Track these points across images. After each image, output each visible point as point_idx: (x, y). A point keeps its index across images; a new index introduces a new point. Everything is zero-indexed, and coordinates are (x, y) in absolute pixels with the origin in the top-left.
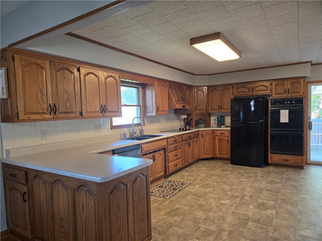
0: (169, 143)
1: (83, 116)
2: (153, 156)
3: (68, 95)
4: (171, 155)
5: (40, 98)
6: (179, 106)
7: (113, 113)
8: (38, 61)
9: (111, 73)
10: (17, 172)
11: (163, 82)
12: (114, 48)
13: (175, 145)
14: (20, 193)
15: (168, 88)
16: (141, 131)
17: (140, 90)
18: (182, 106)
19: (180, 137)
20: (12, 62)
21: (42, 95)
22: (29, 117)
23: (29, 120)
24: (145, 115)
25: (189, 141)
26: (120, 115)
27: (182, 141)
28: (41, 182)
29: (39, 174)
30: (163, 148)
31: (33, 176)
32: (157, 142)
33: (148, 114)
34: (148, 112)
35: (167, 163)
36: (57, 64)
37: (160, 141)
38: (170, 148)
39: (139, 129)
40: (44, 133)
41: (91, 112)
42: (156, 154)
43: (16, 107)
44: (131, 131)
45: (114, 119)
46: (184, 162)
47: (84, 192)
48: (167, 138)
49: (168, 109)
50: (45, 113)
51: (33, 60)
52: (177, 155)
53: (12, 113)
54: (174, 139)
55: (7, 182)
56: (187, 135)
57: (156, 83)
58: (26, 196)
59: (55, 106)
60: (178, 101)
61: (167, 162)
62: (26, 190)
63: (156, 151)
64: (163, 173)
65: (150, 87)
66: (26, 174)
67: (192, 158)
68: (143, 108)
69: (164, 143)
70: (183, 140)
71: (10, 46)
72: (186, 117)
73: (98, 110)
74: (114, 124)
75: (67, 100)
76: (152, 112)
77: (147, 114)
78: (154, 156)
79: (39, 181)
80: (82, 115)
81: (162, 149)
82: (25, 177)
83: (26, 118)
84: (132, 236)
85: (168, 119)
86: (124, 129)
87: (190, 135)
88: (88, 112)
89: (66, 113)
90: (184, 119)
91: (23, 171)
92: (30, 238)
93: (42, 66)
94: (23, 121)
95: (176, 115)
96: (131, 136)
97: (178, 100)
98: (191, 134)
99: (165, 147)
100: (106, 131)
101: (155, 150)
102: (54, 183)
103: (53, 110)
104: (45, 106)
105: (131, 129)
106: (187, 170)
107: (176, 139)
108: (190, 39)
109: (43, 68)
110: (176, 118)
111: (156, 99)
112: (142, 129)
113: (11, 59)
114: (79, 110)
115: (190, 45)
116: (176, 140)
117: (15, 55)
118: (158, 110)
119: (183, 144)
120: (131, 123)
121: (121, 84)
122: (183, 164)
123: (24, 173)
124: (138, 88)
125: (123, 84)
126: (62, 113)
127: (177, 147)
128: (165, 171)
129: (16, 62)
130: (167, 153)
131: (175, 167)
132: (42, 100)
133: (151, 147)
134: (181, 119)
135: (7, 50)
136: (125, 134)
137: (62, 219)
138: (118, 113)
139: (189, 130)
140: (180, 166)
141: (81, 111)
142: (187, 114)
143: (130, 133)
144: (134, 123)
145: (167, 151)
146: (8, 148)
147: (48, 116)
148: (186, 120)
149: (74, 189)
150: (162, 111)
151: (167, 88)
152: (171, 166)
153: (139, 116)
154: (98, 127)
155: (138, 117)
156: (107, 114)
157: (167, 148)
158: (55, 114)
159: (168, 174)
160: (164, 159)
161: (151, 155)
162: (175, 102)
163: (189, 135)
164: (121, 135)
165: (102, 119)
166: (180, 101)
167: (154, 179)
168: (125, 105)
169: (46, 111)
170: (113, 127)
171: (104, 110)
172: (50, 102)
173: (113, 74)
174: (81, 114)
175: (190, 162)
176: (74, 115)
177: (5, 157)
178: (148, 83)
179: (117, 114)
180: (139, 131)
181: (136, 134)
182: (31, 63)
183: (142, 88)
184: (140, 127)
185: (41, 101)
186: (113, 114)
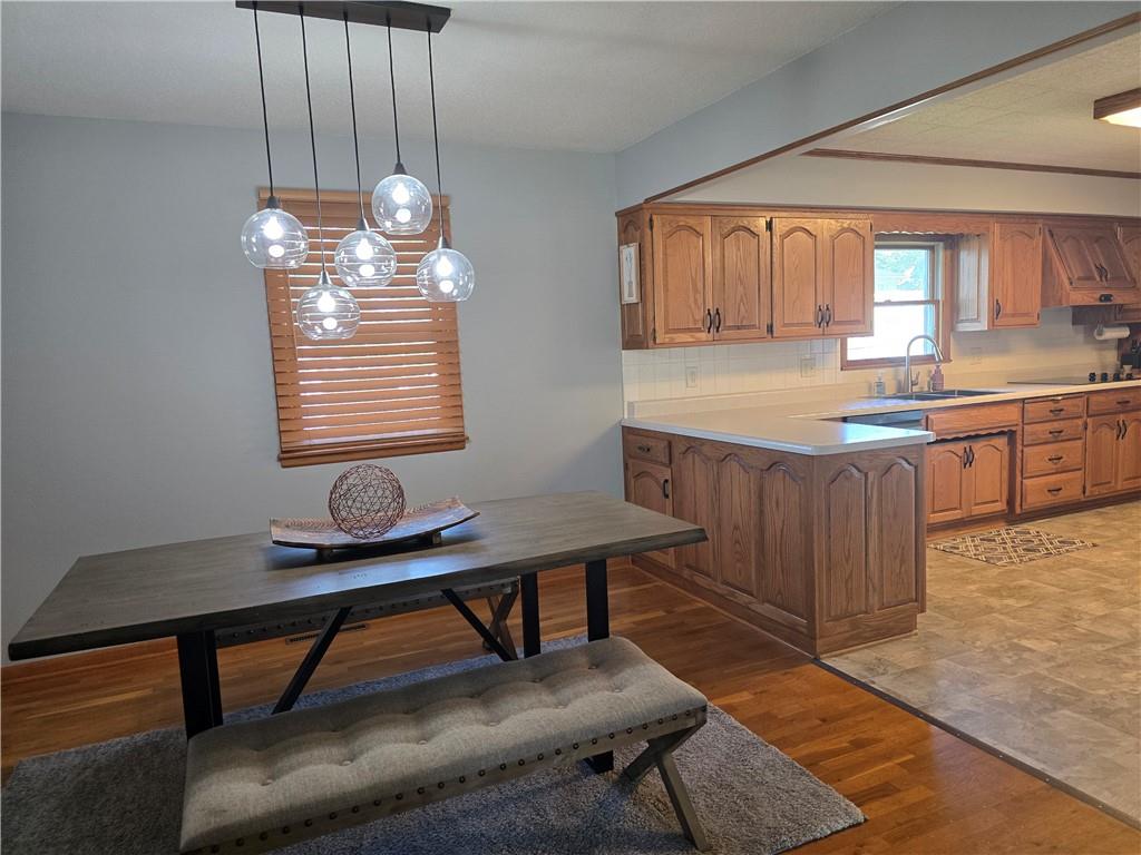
0: (1031, 415)
1: (775, 335)
2: (968, 450)
3: (744, 288)
4: (1036, 458)
5: (692, 299)
6: (1085, 297)
7: (848, 326)
8: (692, 222)
9: (848, 222)
10: (651, 443)
11: (1024, 220)
12: (860, 155)
13: (1056, 426)
14: (657, 482)
15: (1044, 241)
16: (936, 378)
17: (941, 254)
18: (1098, 296)
19: (1080, 402)
20: (648, 231)
21: (696, 291)
22: (672, 339)
23: (672, 344)
24: (952, 329)
25: (1122, 417)
26: (869, 333)
27: (1088, 416)
28: (697, 459)
29: (693, 444)
30: (1006, 429)
31: (684, 449)
32: (985, 411)
33: (963, 327)
34: (962, 321)
35: (1019, 479)
36: (725, 221)
37: (994, 409)
38: (1032, 434)
39: (930, 372)
40: (692, 374)
41: (792, 325)
42: (979, 447)
43: (652, 317)
44: (902, 377)
45: (852, 342)
46: (1094, 486)
47: (780, 474)
48: (1024, 399)
49: (1039, 308)
50: (699, 330)
51: (682, 221)
52: (1061, 458)
53: (645, 332)
54: (1053, 406)
55: (630, 461)
56: (1111, 398)
57: (997, 228)
58: (669, 487)
59: (718, 313)
60: (1079, 279)
61: (1018, 474)
62: (668, 477)
63: (977, 436)
64: (1001, 506)
65: (975, 243)
66: (670, 444)
67: (1130, 479)
68: (947, 307)
69: (1011, 416)
70: (1090, 412)
71: (647, 201)
72: (1125, 333)
73: (811, 319)
74: (851, 356)
75: (742, 300)
76: (977, 320)
77: (960, 325)
78: (971, 450)
79: (693, 456)
80: (772, 331)
81: (1001, 433)
82: (667, 450)
83: (667, 340)
84: (876, 581)
85: (1047, 343)
86: (881, 371)
87: (1125, 396)
88: (785, 325)
89: (738, 328)
90: (1121, 341)
91: (663, 440)
92: (674, 567)
93: (698, 229)
94: (663, 345)
95: (1081, 327)
96: (900, 389)
97: (1081, 275)
98: (1132, 395)
99: (1014, 429)
100: (828, 374)
101: (973, 434)
102: (723, 460)
103: (714, 322)
104: (700, 315)
105: (903, 369)
106: (1101, 513)
107: (1058, 406)
108: (1096, 102)
109: (699, 234)
110: (1081, 337)
111: (991, 280)
112: (938, 371)
113: (647, 224)
114: (765, 321)
115: (1095, 118)
116: (1061, 410)
117: (654, 217)
118: (996, 311)
119: (1090, 427)
120: (902, 353)
121: (876, 243)
122: (1084, 493)
123: (666, 443)
124: (932, 249)
125: (881, 243)
126: (730, 328)
127: (1060, 432)
128: (1011, 502)
129: (654, 230)
130: (1019, 447)
131: (1049, 494)
132: (696, 300)
133: (961, 423)
134: (1106, 341)
135: (642, 209)
136: (880, 385)
137: (736, 528)
138: (863, 326)
139: (1130, 377)
140: (1072, 492)
141: (769, 322)
142: (1129, 325)
143: (899, 382)
144: (911, 354)
145: (1019, 441)
146: (631, 400)
147: (703, 336)
148: (1127, 347)
149: (762, 470)
150: (1014, 315)
151: (1039, 240)
152: (1035, 491)
153: (930, 333)
154: (807, 364)
155: (925, 337)
156: (833, 328)
157: (1019, 433)
158: (718, 331)
159: (1018, 511)
160: (1006, 463)
161: (959, 447)
162: (1066, 282)
163: (1121, 397)
164: (870, 388)
165: (818, 344)
166: (1090, 278)
167: (965, 515)
168: (888, 303)
169: (700, 325)
170: (848, 365)
171: (824, 318)
172: (710, 305)
173: (854, 222)
174: (770, 329)
175: (1119, 488)
176: (753, 333)
177: (626, 417)
178: (966, 231)
179: (860, 328)
180: (929, 379)
181: (917, 384)
182: (680, 228)
183: (946, 249)
184: (933, 367)
185: (693, 306)
186: (848, 328)
